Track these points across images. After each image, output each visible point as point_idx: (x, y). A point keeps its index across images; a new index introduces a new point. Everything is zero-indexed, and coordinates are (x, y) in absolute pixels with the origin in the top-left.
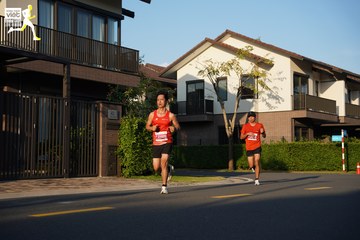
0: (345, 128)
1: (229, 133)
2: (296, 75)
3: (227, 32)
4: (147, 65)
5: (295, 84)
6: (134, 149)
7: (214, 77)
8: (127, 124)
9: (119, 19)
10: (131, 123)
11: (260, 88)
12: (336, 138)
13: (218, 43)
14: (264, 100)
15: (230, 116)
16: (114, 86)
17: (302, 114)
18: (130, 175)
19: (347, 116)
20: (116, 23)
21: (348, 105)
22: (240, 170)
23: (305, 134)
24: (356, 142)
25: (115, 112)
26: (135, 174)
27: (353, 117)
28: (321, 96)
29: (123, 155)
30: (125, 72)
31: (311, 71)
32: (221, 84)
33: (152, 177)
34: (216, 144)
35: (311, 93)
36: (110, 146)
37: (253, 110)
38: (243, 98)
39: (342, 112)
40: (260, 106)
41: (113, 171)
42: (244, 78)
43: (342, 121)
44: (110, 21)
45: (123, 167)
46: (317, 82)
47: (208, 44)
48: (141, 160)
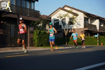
0: (98, 33)
1: (66, 34)
2: (85, 18)
3: (65, 6)
4: (43, 15)
5: (85, 21)
6: (38, 39)
7: (62, 19)
8: (36, 32)
9: (34, 2)
10: (37, 32)
11: (75, 22)
12: (96, 36)
13: (63, 9)
14: (76, 25)
15: (66, 30)
16: (32, 21)
17: (87, 29)
18: (37, 46)
19: (99, 29)
20: (33, 3)
21: (100, 26)
22: (69, 45)
23: (87, 35)
24: (102, 37)
25: (32, 28)
26: (38, 46)
27: (101, 30)
28: (92, 24)
29: (35, 41)
30: (36, 17)
31: (89, 17)
32: (64, 21)
33: (43, 47)
34: (62, 37)
35: (89, 23)
36: (31, 38)
37: (73, 28)
38: (70, 24)
39: (98, 28)
40: (75, 27)
41: (32, 45)
42: (70, 19)
43: (98, 31)
44: (31, 3)
45: (35, 44)
46: (91, 20)
47: (60, 9)
48: (40, 42)
